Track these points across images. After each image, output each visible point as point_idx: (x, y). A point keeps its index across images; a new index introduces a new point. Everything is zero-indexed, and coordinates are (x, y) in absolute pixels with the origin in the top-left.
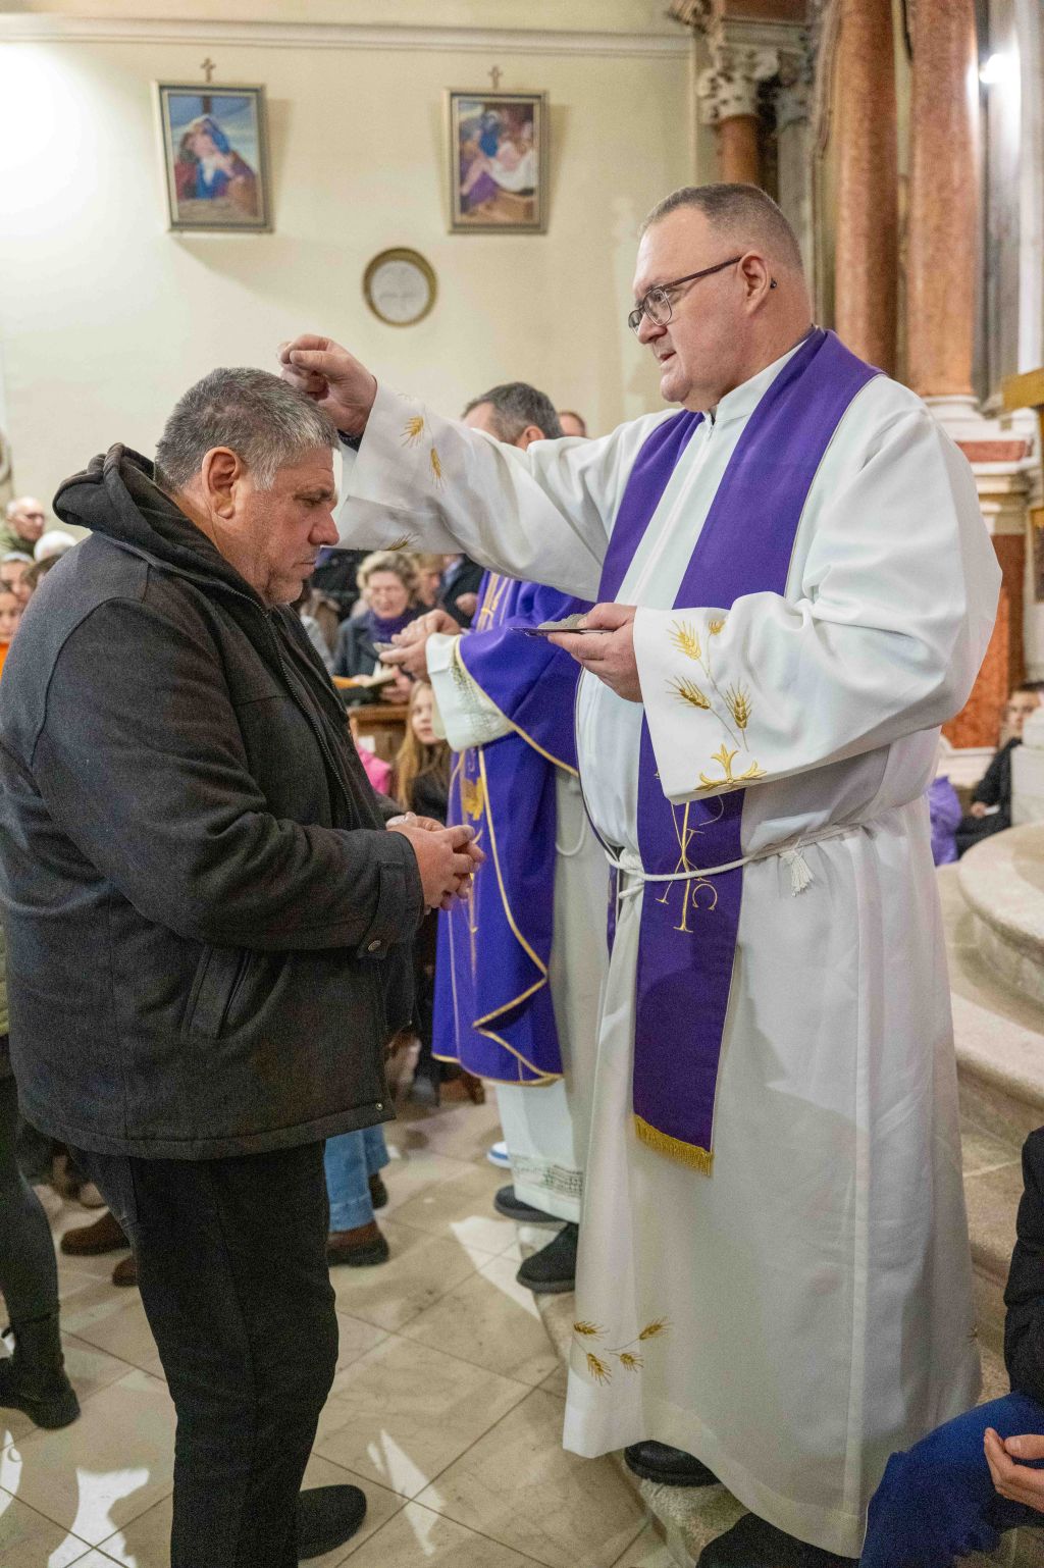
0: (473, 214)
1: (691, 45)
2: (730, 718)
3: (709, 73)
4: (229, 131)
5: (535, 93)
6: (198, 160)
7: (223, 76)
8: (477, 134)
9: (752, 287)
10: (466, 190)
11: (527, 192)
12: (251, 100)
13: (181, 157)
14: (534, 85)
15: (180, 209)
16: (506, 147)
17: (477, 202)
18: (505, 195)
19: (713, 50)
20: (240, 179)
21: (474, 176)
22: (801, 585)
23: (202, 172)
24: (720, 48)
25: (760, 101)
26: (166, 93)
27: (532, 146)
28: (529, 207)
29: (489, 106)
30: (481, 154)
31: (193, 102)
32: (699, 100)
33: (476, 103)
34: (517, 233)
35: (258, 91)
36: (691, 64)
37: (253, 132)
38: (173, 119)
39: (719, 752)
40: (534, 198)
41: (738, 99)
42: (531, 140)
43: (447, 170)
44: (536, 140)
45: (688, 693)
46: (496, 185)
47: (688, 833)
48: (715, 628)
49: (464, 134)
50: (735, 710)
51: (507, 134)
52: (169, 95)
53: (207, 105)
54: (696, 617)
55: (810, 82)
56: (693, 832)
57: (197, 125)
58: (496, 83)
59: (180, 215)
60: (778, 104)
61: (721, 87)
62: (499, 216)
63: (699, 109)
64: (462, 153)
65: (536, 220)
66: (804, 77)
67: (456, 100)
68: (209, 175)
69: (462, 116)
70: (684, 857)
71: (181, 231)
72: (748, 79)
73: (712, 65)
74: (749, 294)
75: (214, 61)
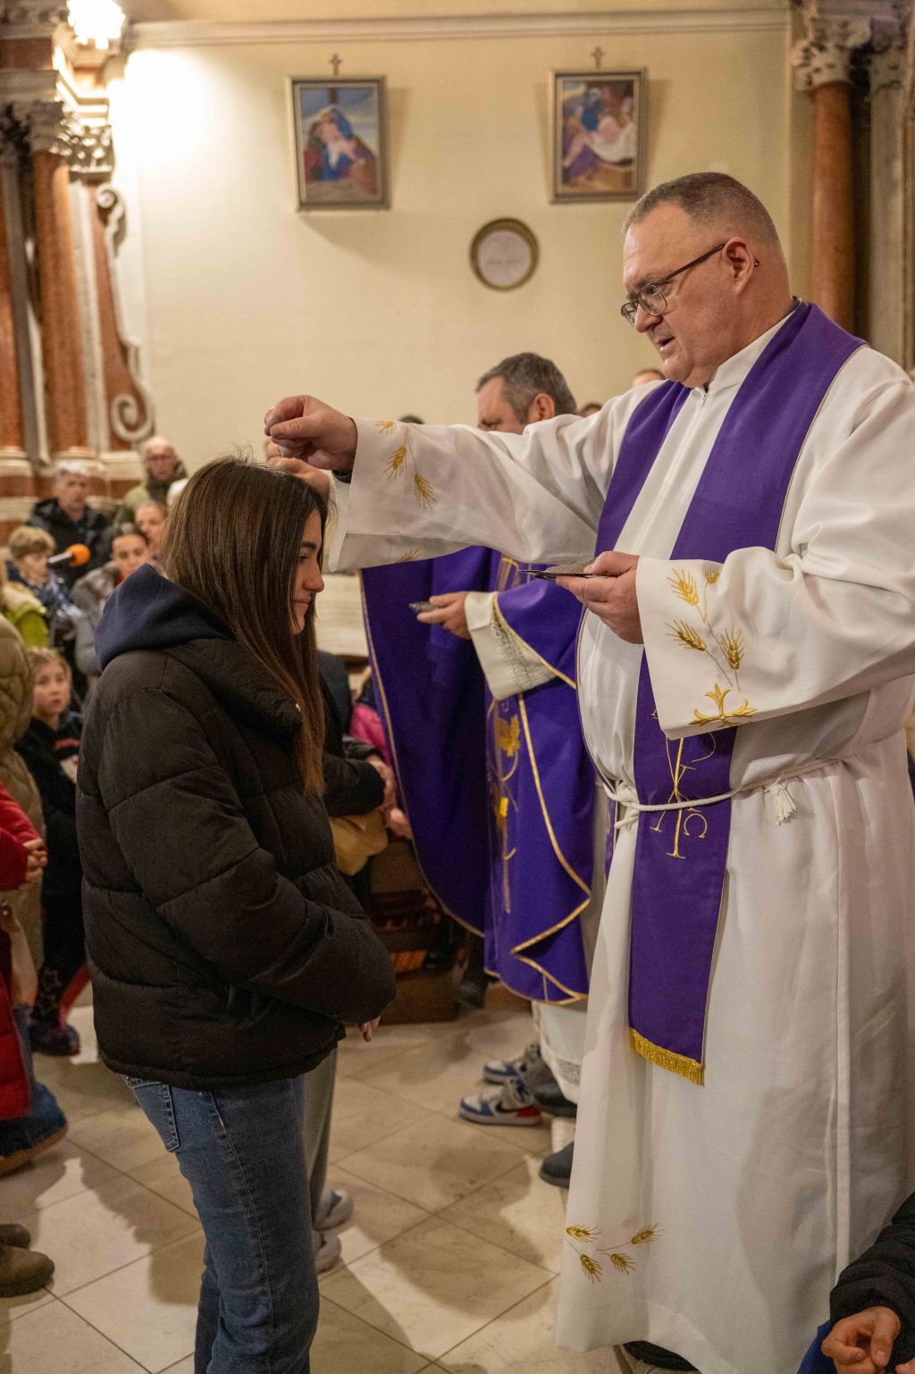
0: (574, 185)
1: (788, 17)
2: (723, 659)
3: (804, 43)
4: (352, 119)
5: (635, 70)
6: (324, 146)
7: (346, 70)
8: (580, 110)
9: (738, 269)
10: (568, 163)
11: (626, 162)
12: (372, 91)
13: (310, 144)
14: (635, 63)
15: (308, 190)
16: (606, 122)
17: (577, 174)
18: (606, 166)
19: (807, 23)
20: (362, 162)
21: (576, 149)
22: (790, 542)
23: (327, 157)
24: (813, 20)
25: (853, 68)
26: (298, 87)
27: (631, 119)
28: (627, 178)
29: (591, 85)
30: (583, 128)
31: (320, 94)
32: (794, 69)
33: (577, 83)
34: (615, 201)
35: (379, 82)
36: (788, 35)
37: (373, 119)
38: (303, 109)
39: (713, 690)
40: (633, 168)
41: (831, 66)
42: (630, 114)
43: (551, 144)
44: (635, 114)
45: (685, 636)
46: (596, 156)
47: (681, 768)
48: (712, 579)
49: (567, 111)
50: (729, 653)
51: (607, 110)
52: (301, 90)
53: (333, 96)
54: (693, 569)
55: (903, 48)
56: (685, 767)
57: (326, 115)
58: (598, 63)
59: (308, 196)
60: (871, 69)
61: (814, 55)
62: (599, 185)
63: (794, 78)
64: (564, 129)
65: (634, 188)
66: (896, 43)
67: (560, 81)
68: (334, 159)
69: (566, 95)
70: (676, 790)
71: (308, 210)
72: (841, 48)
73: (805, 36)
74: (736, 276)
75: (341, 56)
